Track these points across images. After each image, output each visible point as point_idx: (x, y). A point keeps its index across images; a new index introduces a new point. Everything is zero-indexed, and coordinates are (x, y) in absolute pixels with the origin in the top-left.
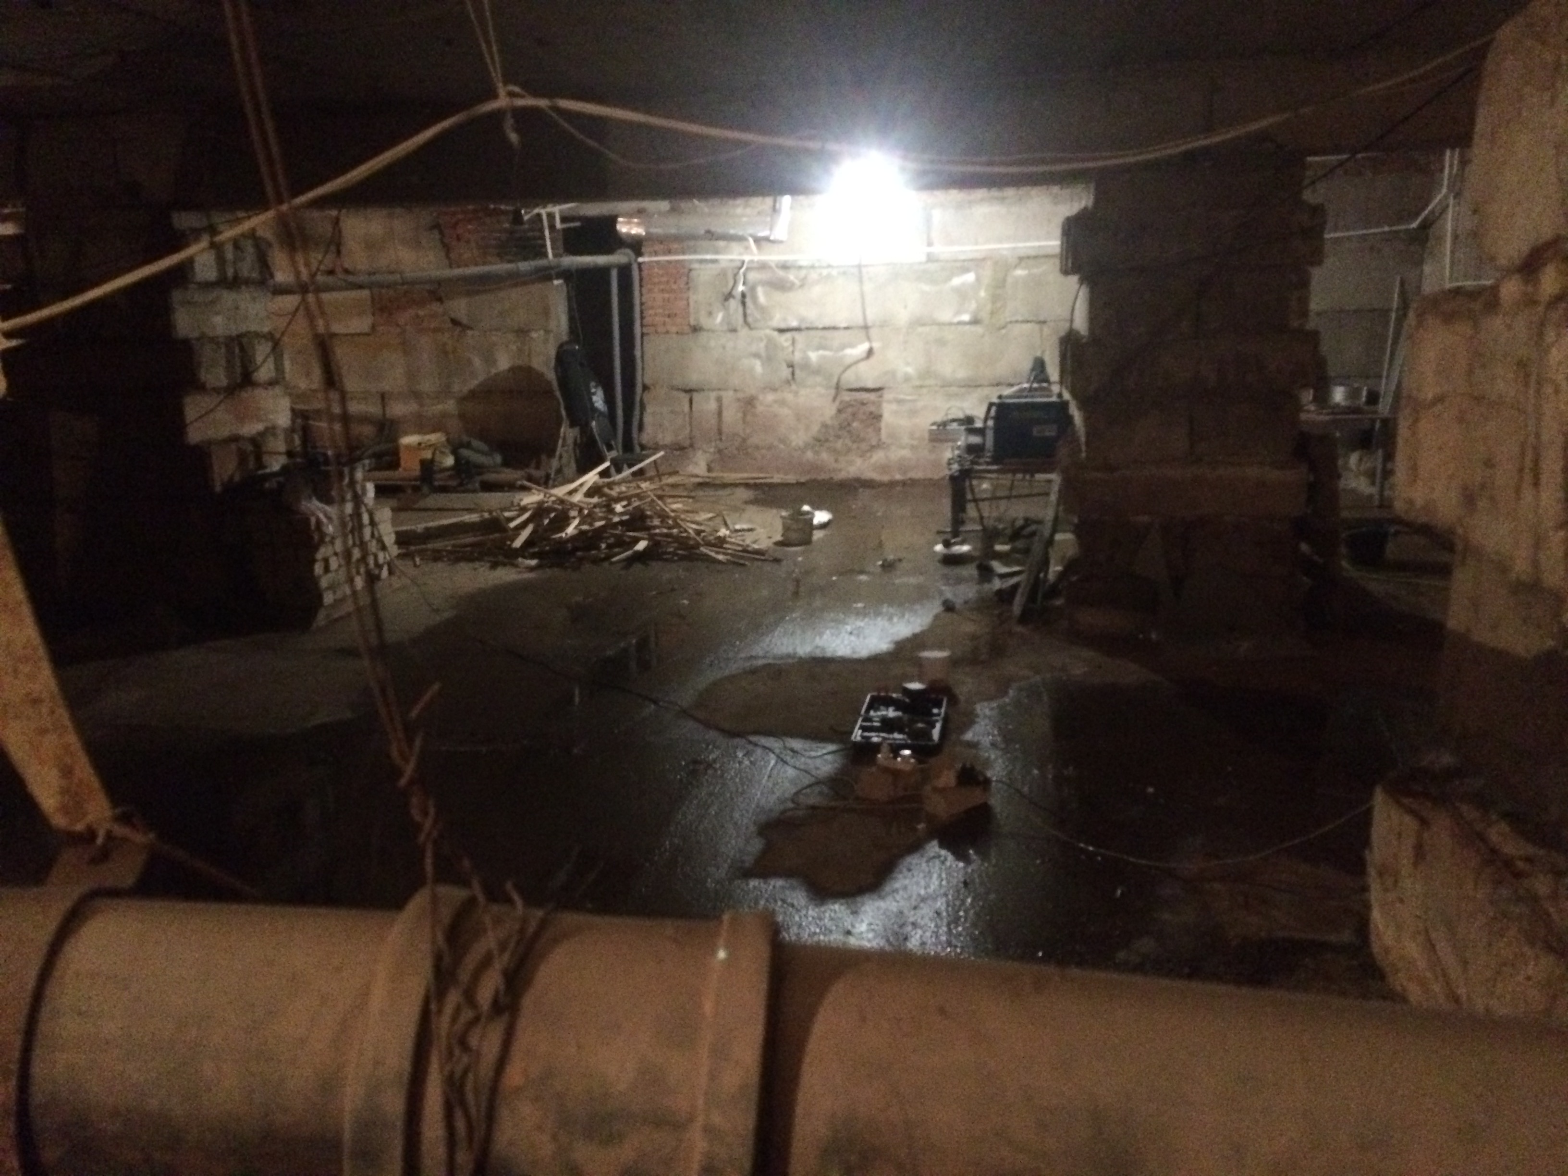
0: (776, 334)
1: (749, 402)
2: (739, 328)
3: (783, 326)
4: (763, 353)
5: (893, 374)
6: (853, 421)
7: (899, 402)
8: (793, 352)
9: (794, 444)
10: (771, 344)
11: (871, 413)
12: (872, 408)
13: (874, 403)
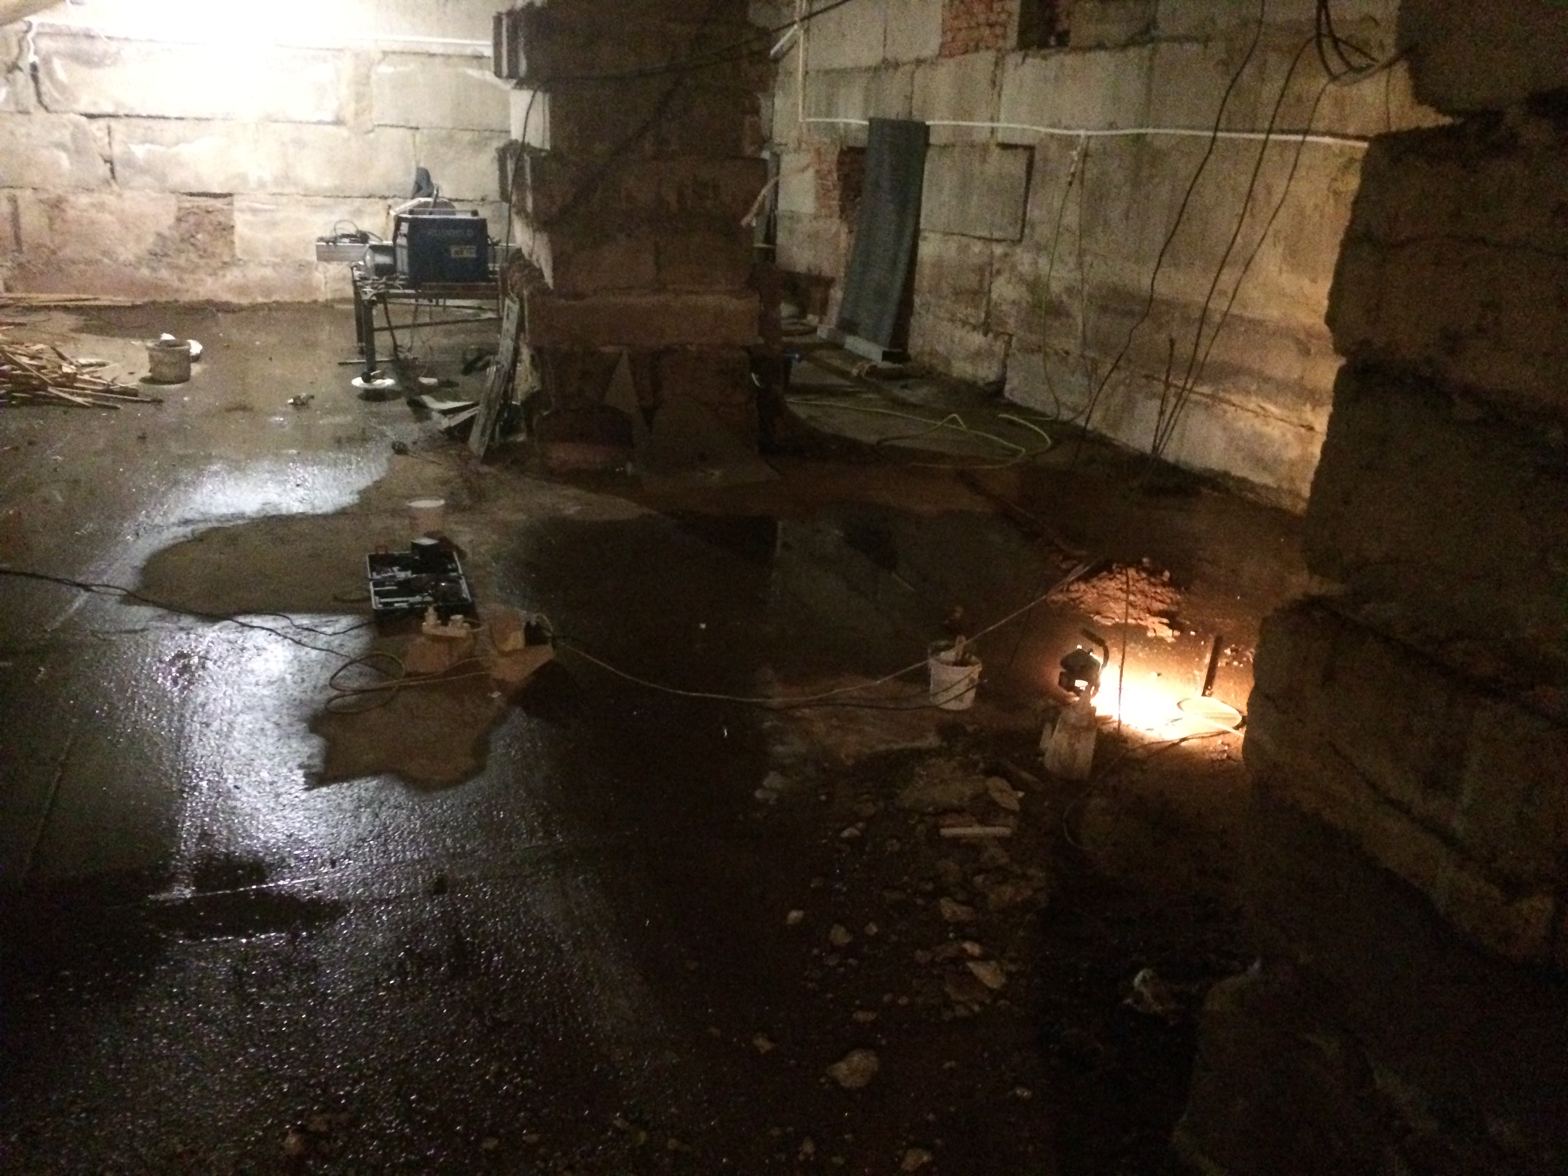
0: (84, 119)
1: (57, 205)
2: (32, 110)
3: (93, 110)
4: (69, 144)
5: (243, 178)
6: (197, 233)
7: (254, 211)
8: (110, 144)
9: (122, 258)
10: (78, 134)
11: (220, 223)
12: (222, 219)
13: (221, 211)
